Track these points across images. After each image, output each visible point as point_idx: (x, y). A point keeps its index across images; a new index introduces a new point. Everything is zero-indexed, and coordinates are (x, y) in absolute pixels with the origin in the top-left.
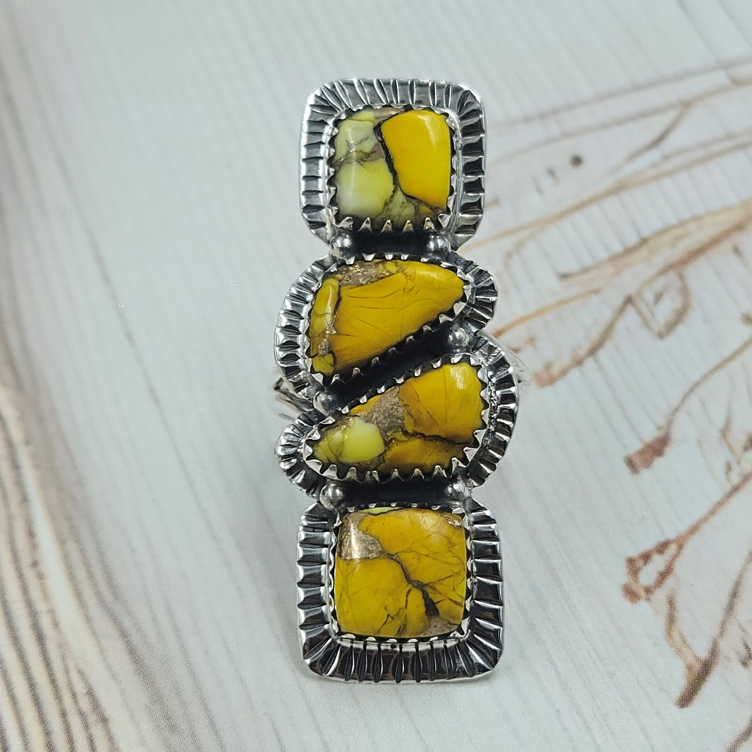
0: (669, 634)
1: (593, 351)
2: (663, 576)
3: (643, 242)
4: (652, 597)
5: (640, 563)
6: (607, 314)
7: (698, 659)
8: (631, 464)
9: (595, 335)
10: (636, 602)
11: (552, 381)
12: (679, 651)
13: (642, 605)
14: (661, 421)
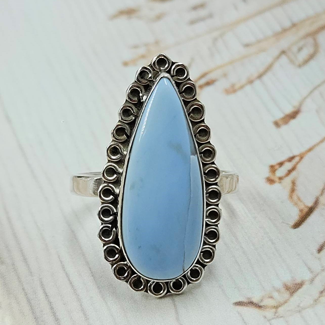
0: (291, 197)
1: (260, 76)
2: (290, 172)
3: (294, 25)
4: (282, 181)
5: (277, 167)
6: (269, 60)
7: (307, 207)
8: (277, 124)
9: (261, 70)
10: (273, 184)
11: (234, 91)
12: (296, 204)
13: (277, 186)
14: (296, 104)
